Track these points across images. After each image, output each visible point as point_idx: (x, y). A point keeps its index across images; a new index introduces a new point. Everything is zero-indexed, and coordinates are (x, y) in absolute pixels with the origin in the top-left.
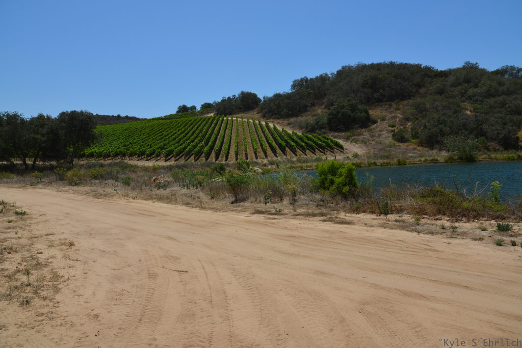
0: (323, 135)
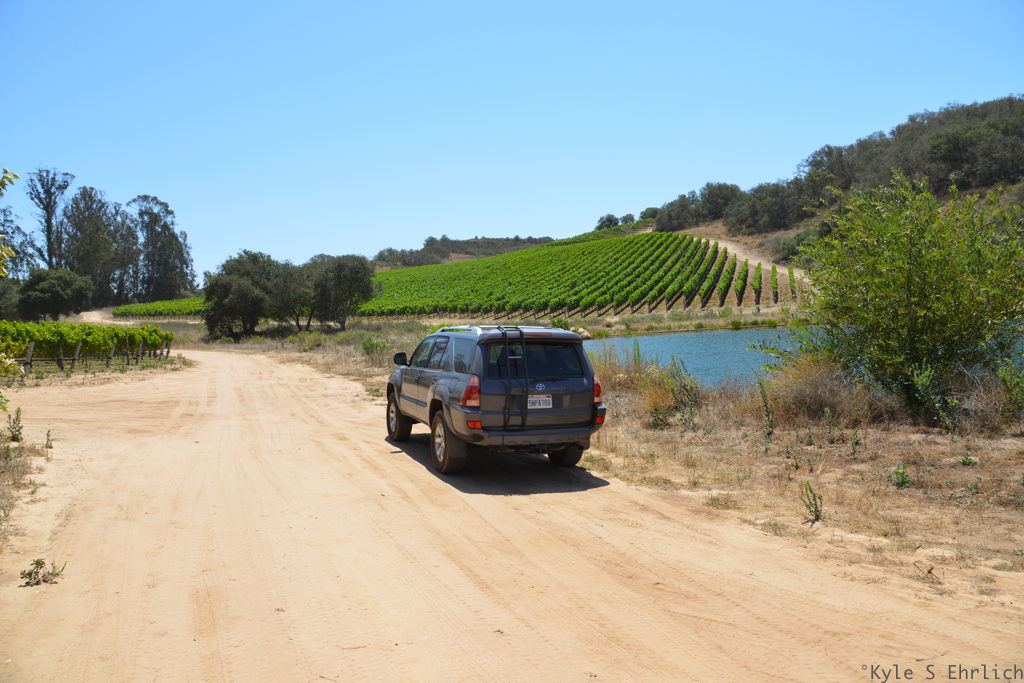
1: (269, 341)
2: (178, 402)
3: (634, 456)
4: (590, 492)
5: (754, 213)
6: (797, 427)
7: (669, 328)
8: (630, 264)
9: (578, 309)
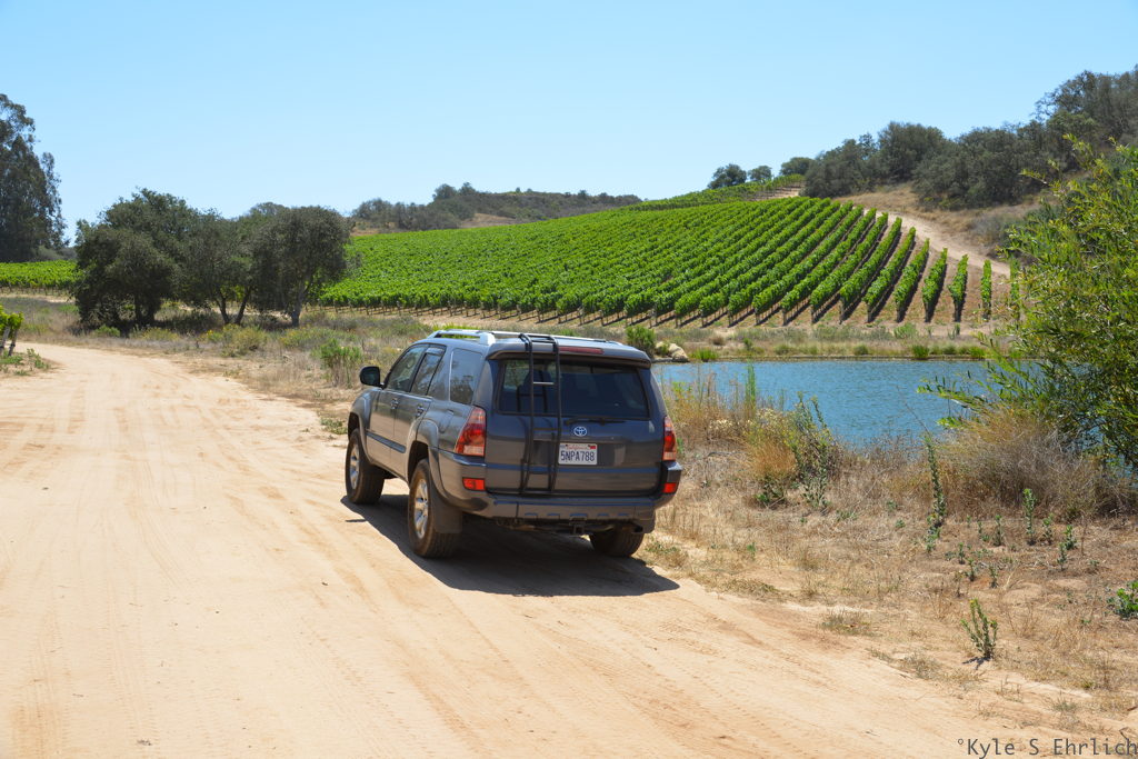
1: (175, 337)
2: (22, 425)
3: (725, 547)
4: (647, 599)
5: (963, 175)
6: (982, 517)
7: (814, 351)
8: (759, 246)
9: (672, 313)
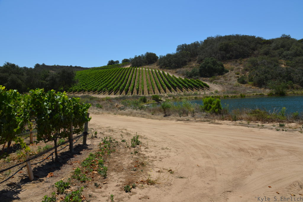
0: (197, 79)
